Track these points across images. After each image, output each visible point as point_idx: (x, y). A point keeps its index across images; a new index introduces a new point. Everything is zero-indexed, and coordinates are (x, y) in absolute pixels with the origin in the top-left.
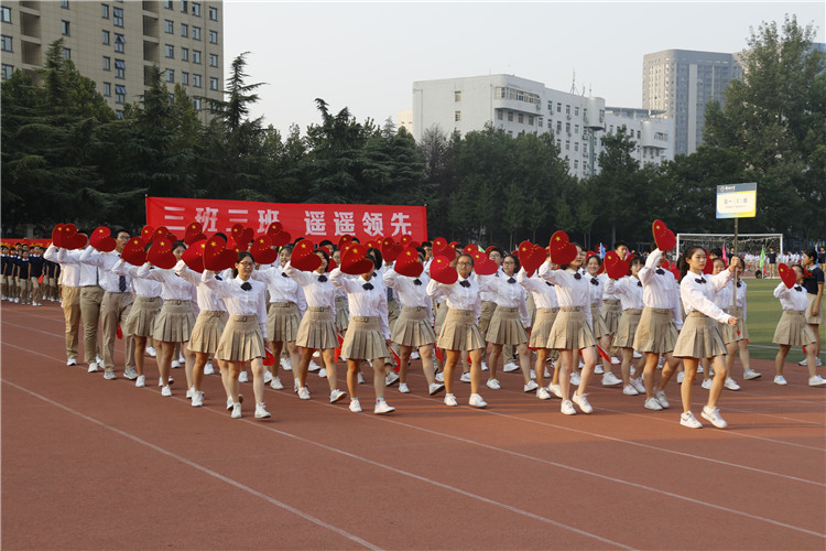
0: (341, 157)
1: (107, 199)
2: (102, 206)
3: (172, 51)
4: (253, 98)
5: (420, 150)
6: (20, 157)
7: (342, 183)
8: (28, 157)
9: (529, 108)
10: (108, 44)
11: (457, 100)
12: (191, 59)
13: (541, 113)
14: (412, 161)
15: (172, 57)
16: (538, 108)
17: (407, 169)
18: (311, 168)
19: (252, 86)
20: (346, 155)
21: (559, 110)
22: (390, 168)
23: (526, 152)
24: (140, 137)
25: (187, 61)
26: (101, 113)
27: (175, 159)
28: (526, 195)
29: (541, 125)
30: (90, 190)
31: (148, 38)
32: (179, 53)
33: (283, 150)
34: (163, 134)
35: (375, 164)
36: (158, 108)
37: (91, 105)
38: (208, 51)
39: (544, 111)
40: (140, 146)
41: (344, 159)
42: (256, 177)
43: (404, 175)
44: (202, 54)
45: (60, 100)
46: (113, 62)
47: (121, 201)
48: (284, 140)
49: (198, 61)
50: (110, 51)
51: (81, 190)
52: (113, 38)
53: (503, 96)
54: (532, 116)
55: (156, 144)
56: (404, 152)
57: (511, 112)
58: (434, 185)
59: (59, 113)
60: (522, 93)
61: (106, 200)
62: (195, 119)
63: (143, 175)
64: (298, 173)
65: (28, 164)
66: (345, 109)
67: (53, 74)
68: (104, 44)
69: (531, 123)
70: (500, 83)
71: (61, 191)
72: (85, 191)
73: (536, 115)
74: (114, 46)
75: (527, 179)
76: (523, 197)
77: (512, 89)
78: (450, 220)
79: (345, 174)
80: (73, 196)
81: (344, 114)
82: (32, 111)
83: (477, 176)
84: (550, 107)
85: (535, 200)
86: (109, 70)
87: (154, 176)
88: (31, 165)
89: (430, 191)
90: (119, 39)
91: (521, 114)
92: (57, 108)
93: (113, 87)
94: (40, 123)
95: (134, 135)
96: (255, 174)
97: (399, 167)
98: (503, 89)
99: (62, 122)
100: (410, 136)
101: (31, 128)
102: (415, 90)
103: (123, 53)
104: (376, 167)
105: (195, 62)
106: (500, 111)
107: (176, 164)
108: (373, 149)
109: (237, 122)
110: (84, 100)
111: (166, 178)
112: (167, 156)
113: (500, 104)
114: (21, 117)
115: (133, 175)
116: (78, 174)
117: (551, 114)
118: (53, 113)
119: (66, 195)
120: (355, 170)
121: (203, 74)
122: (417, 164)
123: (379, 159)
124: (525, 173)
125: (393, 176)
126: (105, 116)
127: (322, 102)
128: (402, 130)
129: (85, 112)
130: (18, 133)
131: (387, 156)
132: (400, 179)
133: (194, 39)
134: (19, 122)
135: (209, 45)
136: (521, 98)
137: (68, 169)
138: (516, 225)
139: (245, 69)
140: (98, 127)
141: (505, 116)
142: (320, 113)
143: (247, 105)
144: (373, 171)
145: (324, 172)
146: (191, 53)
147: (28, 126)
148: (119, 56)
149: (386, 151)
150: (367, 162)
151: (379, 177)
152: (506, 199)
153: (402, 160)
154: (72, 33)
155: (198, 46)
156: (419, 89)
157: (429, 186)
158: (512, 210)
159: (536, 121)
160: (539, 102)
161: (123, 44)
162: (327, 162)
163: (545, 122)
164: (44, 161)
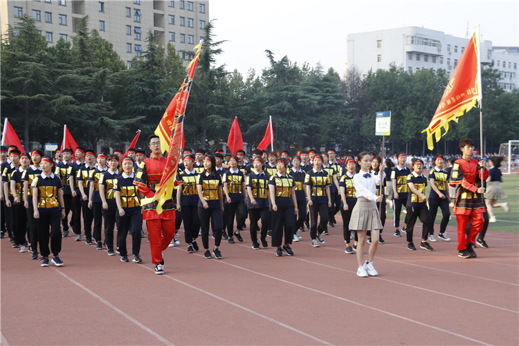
0: (282, 91)
1: (118, 124)
2: (113, 129)
3: (173, 19)
4: (218, 51)
5: (343, 84)
6: (58, 97)
7: (284, 109)
8: (63, 97)
9: (432, 50)
10: (130, 17)
11: (378, 47)
12: (187, 24)
13: (441, 53)
14: (335, 92)
15: (173, 23)
16: (439, 51)
17: (331, 98)
18: (262, 99)
19: (218, 43)
20: (286, 89)
21: (456, 51)
22: (318, 98)
23: (419, 83)
24: (141, 80)
25: (184, 26)
26: (116, 65)
27: (163, 95)
28: (418, 114)
29: (441, 62)
30: (105, 118)
31: (157, 11)
32: (178, 21)
33: (244, 87)
34: (156, 78)
35: (307, 95)
36: (153, 60)
37: (108, 60)
38: (199, 19)
39: (444, 52)
40: (140, 87)
41: (285, 92)
42: (222, 106)
43: (329, 102)
44: (194, 21)
45: (86, 57)
46: (133, 29)
47: (127, 125)
48: (244, 80)
49: (191, 26)
50: (131, 21)
51: (99, 118)
52: (133, 12)
53: (412, 42)
54: (434, 57)
55: (152, 85)
56: (329, 86)
57: (418, 54)
58: (351, 109)
59: (86, 66)
60: (427, 39)
61: (116, 125)
62: (181, 67)
63: (143, 107)
64: (254, 102)
65: (63, 102)
66: (285, 57)
67: (81, 40)
68: (127, 16)
69: (434, 61)
70: (410, 33)
71: (88, 119)
72: (102, 119)
73: (438, 56)
74: (133, 17)
75: (419, 103)
76: (416, 117)
77: (419, 37)
78: (361, 134)
79: (285, 103)
80: (95, 122)
81: (285, 60)
82: (68, 65)
83: (383, 101)
84: (449, 49)
85: (424, 118)
86: (130, 35)
87: (150, 108)
88: (65, 102)
89: (347, 113)
90: (137, 13)
91: (426, 56)
92: (84, 63)
93: (133, 46)
94: (73, 74)
95: (137, 79)
96: (221, 104)
97: (325, 97)
98: (412, 37)
99: (88, 73)
100: (337, 75)
101: (66, 77)
102: (348, 41)
103: (139, 22)
104: (308, 97)
105: (189, 27)
106: (410, 53)
107: (164, 98)
108: (307, 85)
109: (209, 68)
110: (105, 56)
111: (158, 108)
112: (159, 94)
113: (410, 48)
114: (59, 70)
115: (136, 107)
116: (96, 107)
117: (450, 54)
118: (82, 67)
119: (90, 121)
120: (293, 100)
121: (195, 34)
122: (338, 94)
123: (312, 91)
124: (418, 99)
125: (320, 103)
126: (118, 67)
127: (270, 52)
128: (331, 71)
129: (104, 65)
130: (57, 81)
131: (317, 89)
132: (325, 105)
133: (189, 10)
134: (59, 74)
135: (199, 14)
136: (426, 44)
137: (90, 104)
138: (410, 137)
139: (213, 31)
140: (111, 75)
141: (414, 57)
142: (269, 60)
143: (214, 56)
144: (305, 100)
145: (271, 102)
146: (186, 20)
147: (64, 76)
148: (137, 25)
149: (317, 86)
150: (301, 93)
151: (310, 104)
152: (403, 118)
153: (328, 91)
154: (105, 10)
155: (191, 15)
156: (351, 39)
157: (347, 109)
158: (408, 126)
159: (438, 60)
160: (440, 46)
161: (139, 16)
162: (273, 94)
163: (445, 61)
164: (74, 99)
